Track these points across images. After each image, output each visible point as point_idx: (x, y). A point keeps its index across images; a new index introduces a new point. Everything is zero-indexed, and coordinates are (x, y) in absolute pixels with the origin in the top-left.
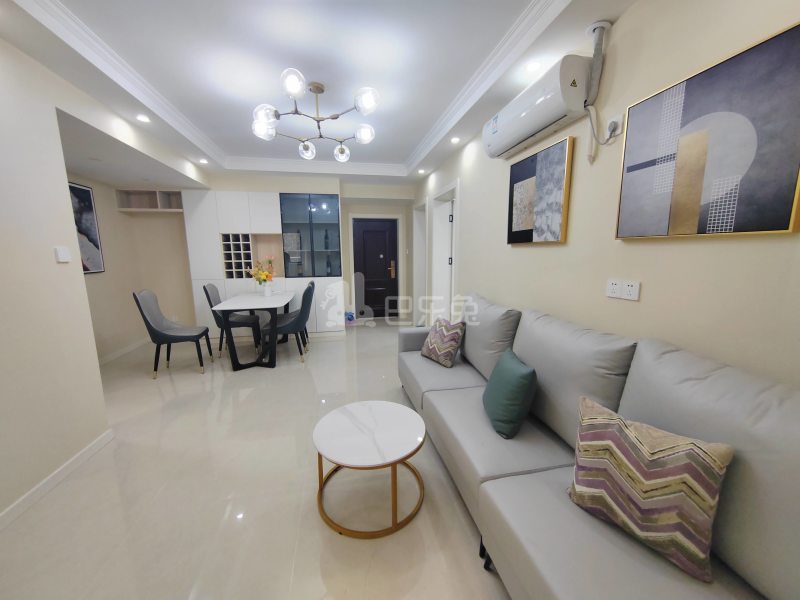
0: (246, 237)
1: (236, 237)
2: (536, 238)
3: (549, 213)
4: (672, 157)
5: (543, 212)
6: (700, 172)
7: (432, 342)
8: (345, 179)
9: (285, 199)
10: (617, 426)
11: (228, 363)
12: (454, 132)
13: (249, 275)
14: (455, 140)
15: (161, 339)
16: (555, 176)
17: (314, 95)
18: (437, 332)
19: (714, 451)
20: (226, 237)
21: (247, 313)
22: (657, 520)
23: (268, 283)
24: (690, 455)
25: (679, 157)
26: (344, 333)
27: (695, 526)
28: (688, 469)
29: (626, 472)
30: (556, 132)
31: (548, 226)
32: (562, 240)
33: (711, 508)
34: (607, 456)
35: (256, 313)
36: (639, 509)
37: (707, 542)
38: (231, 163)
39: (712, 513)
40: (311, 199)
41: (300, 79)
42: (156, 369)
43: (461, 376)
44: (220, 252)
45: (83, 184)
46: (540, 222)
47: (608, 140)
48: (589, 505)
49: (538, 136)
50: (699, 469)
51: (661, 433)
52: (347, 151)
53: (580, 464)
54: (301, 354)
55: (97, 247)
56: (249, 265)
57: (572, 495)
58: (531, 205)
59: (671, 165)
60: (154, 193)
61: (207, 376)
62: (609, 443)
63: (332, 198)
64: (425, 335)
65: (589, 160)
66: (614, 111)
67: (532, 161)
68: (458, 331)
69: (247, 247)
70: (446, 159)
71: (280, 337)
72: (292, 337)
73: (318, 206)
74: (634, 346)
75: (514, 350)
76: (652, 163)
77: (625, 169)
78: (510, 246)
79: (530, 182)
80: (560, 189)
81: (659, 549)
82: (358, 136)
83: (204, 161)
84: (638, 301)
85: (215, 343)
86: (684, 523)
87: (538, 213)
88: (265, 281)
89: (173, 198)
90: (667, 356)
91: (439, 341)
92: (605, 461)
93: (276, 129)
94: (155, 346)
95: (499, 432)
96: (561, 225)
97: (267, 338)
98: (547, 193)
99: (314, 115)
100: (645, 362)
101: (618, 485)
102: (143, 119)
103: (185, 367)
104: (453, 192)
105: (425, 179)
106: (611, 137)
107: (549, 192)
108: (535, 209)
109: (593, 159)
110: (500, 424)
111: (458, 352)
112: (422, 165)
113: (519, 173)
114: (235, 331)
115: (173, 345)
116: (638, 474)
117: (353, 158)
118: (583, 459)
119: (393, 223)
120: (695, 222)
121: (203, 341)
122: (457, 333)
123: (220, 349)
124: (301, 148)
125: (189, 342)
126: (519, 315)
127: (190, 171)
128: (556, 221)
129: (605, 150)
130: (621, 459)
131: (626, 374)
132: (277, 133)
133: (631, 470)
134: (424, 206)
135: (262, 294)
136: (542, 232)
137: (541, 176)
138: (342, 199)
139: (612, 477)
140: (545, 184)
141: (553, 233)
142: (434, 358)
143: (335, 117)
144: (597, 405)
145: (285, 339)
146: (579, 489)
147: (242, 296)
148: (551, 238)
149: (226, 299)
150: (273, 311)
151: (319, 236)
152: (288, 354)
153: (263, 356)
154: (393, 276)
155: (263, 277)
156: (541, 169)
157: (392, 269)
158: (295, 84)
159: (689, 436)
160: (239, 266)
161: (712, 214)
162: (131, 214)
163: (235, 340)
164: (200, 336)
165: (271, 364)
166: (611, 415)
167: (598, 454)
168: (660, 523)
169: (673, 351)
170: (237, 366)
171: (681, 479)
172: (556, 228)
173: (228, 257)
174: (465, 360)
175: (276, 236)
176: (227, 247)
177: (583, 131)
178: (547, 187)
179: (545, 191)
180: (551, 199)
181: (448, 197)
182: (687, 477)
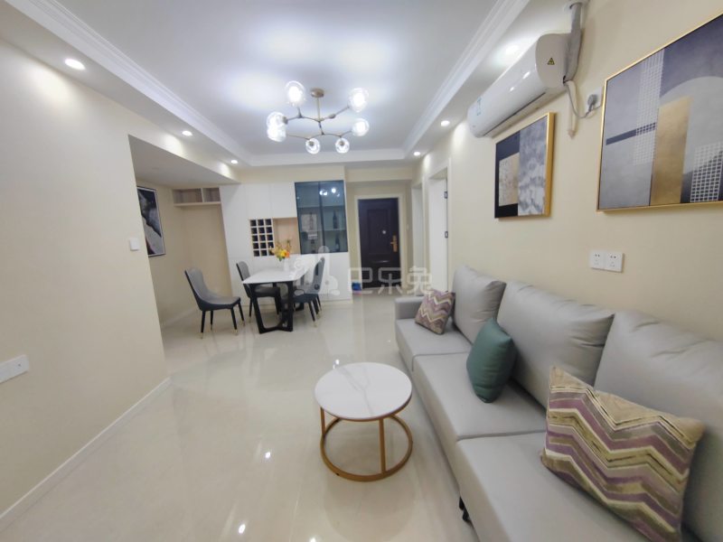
0: (269, 222)
1: (261, 222)
2: (520, 212)
3: (532, 188)
4: (652, 127)
5: (526, 186)
6: (682, 140)
7: (424, 310)
8: (348, 166)
9: (299, 187)
10: (583, 396)
11: (256, 327)
12: (443, 115)
13: (271, 254)
14: (445, 123)
15: (206, 306)
16: (538, 152)
17: (315, 99)
18: (428, 301)
19: (682, 425)
20: (253, 223)
21: (271, 286)
22: (621, 489)
23: (286, 260)
24: (656, 428)
25: (659, 127)
26: (351, 302)
27: (661, 499)
28: (653, 441)
29: (591, 439)
30: (537, 109)
31: (532, 200)
32: (546, 213)
33: (679, 482)
34: (573, 423)
35: (278, 285)
36: (605, 477)
37: (677, 516)
38: (256, 161)
39: (682, 487)
40: (319, 186)
41: (300, 89)
42: (202, 331)
43: (451, 342)
44: (249, 235)
45: (148, 187)
46: (524, 196)
47: (587, 113)
48: (558, 470)
49: (520, 113)
50: (665, 443)
51: (627, 404)
52: (347, 143)
53: (550, 429)
54: (314, 319)
55: (160, 235)
56: (271, 245)
57: (544, 459)
58: (516, 180)
59: (651, 135)
60: (200, 190)
61: (240, 338)
62: (575, 411)
63: (339, 183)
64: (418, 305)
65: (569, 134)
66: (593, 84)
67: (516, 138)
68: (448, 301)
69: (270, 230)
70: (438, 141)
71: (297, 305)
72: (306, 305)
73: (329, 191)
74: (612, 318)
75: (499, 321)
76: (632, 134)
77: (605, 143)
78: (497, 219)
79: (514, 158)
80: (543, 163)
81: (625, 518)
82: (354, 129)
83: (234, 162)
84: (622, 272)
85: (246, 309)
86: (649, 495)
87: (522, 188)
88: (284, 258)
89: (213, 193)
90: (645, 328)
91: (430, 310)
92: (571, 428)
93: (287, 131)
94: (201, 312)
95: (480, 396)
96: (544, 199)
97: (286, 306)
98: (530, 168)
99: (317, 117)
100: (622, 333)
101: (583, 452)
102: (187, 133)
103: (224, 330)
104: (446, 170)
105: (420, 160)
106: (590, 110)
107: (533, 167)
108: (520, 184)
109: (573, 133)
110: (481, 388)
111: (447, 320)
112: (418, 147)
113: (505, 149)
114: (260, 300)
115: (215, 312)
116: (603, 443)
117: (352, 148)
118: (553, 425)
119: (394, 202)
120: (678, 191)
121: (236, 309)
122: (447, 303)
123: (250, 315)
124: (307, 144)
125: (226, 310)
126: (504, 286)
127: (224, 171)
128: (539, 194)
129: (584, 123)
130: (586, 428)
131: (603, 345)
132: (287, 135)
133: (595, 438)
134: (421, 185)
135: (281, 269)
136: (527, 206)
137: (524, 153)
138: (347, 184)
139: (577, 443)
140: (528, 160)
141: (537, 207)
142: (426, 325)
143: (333, 117)
144: (566, 374)
145: (301, 307)
146: (549, 453)
147: (267, 272)
148: (535, 212)
149: (254, 273)
150: (290, 284)
151: (328, 217)
152: (304, 321)
153: (283, 321)
154: (395, 249)
155: (282, 255)
156: (524, 145)
157: (394, 243)
158: (296, 94)
159: (657, 409)
160: (264, 246)
161: (696, 182)
162: (183, 208)
163: (260, 308)
164: (234, 305)
165: (289, 329)
166: (579, 384)
167: (563, 421)
168: (624, 493)
169: (652, 323)
170: (262, 330)
171: (646, 451)
172: (540, 201)
173: (255, 238)
174: (455, 328)
175: (294, 219)
176: (254, 231)
177: (562, 107)
178: (530, 163)
179: (528, 166)
180: (534, 174)
181: (441, 176)
182: (651, 449)
